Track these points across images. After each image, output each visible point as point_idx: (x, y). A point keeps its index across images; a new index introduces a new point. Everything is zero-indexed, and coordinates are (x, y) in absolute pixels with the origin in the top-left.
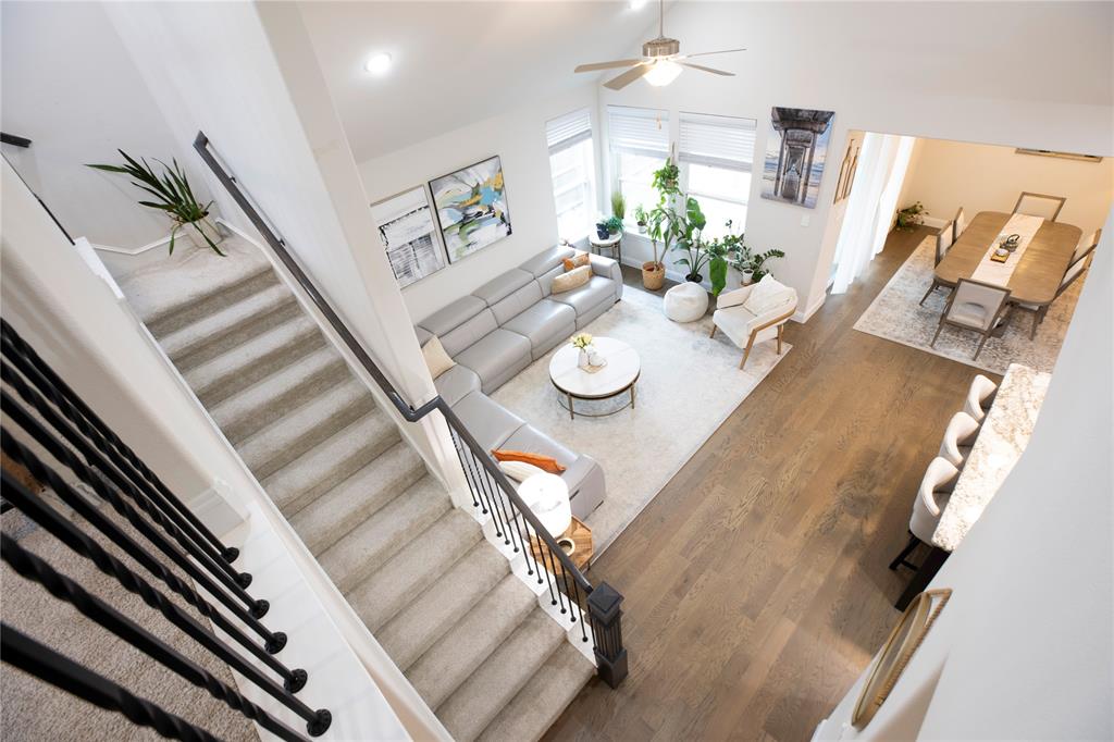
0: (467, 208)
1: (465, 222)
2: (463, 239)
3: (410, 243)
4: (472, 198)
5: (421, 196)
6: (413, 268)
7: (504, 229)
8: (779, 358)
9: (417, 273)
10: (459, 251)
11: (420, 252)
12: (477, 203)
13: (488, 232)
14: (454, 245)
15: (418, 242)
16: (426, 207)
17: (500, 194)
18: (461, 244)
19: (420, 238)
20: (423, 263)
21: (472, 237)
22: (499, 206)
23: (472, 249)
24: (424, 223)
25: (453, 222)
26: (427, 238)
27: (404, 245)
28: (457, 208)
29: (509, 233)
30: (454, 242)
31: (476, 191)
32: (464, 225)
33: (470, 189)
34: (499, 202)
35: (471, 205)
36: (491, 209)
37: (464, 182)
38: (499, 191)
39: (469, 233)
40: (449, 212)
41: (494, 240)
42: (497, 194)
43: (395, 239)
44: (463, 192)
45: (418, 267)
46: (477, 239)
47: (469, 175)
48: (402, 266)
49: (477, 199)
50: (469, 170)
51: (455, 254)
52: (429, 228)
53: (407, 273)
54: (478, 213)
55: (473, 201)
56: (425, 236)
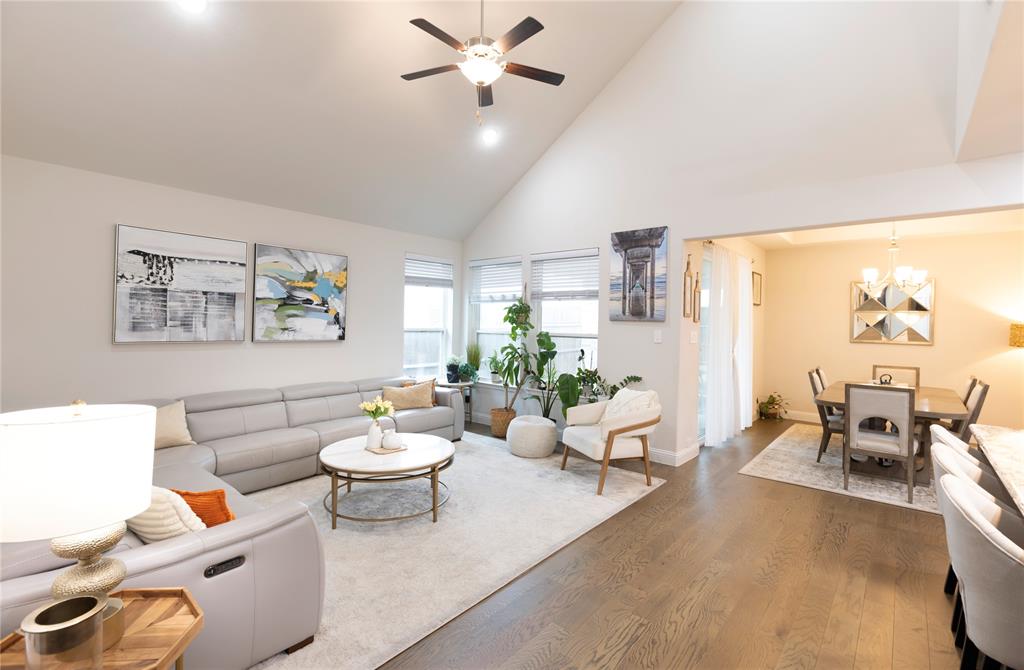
0: (295, 288)
1: (287, 302)
2: (280, 319)
3: (205, 293)
4: (304, 281)
5: (240, 252)
6: (197, 323)
7: (335, 331)
8: (649, 490)
9: (200, 332)
10: (269, 331)
11: (213, 310)
12: (310, 289)
13: (313, 326)
14: (265, 320)
15: (216, 296)
16: (241, 265)
17: (340, 293)
18: (274, 323)
19: (220, 294)
20: (213, 322)
21: (291, 322)
22: (336, 304)
23: (286, 336)
24: (235, 280)
25: (271, 295)
26: (231, 298)
27: (196, 292)
28: (283, 284)
29: (342, 338)
30: (266, 318)
31: (311, 276)
32: (285, 304)
33: (304, 271)
34: (336, 300)
35: (301, 288)
36: (324, 303)
37: (298, 262)
38: (340, 290)
39: (290, 316)
40: (269, 282)
41: (319, 338)
42: (335, 290)
43: (182, 279)
44: (296, 270)
45: (205, 325)
46: (297, 328)
47: (307, 257)
48: (181, 314)
49: (310, 284)
50: (310, 254)
51: (263, 331)
52: (238, 288)
53: (186, 324)
54: (308, 299)
55: (305, 285)
56: (228, 295)
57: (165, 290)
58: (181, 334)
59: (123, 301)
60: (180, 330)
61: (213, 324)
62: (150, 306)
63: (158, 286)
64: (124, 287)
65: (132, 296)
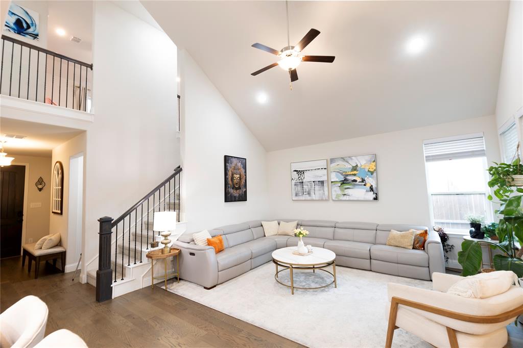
0: (347, 175)
1: (344, 182)
2: (342, 190)
3: (314, 182)
4: (351, 171)
5: (324, 163)
6: (312, 193)
7: (371, 195)
9: (314, 197)
10: (337, 196)
11: (317, 188)
12: (355, 175)
13: (358, 193)
14: (335, 191)
15: (317, 182)
16: (325, 169)
17: (372, 174)
18: (340, 192)
19: (319, 181)
21: (347, 191)
22: (370, 181)
23: (345, 198)
24: (322, 175)
25: (337, 180)
26: (322, 182)
27: (311, 182)
28: (342, 174)
29: (376, 199)
30: (336, 190)
31: (355, 168)
32: (344, 183)
33: (351, 167)
34: (370, 178)
35: (350, 175)
36: (363, 181)
37: (348, 162)
38: (372, 173)
39: (346, 189)
40: (336, 174)
41: (362, 199)
42: (369, 173)
43: (308, 177)
44: (347, 167)
45: (315, 194)
46: (350, 194)
47: (352, 159)
48: (307, 190)
49: (355, 172)
50: (353, 158)
51: (335, 196)
52: (324, 178)
53: (309, 194)
54: (354, 180)
55: (352, 173)
56: (321, 181)
57: (303, 182)
58: (308, 197)
59: (293, 186)
60: (307, 195)
61: (317, 193)
62: (299, 188)
63: (301, 181)
64: (294, 182)
65: (295, 185)
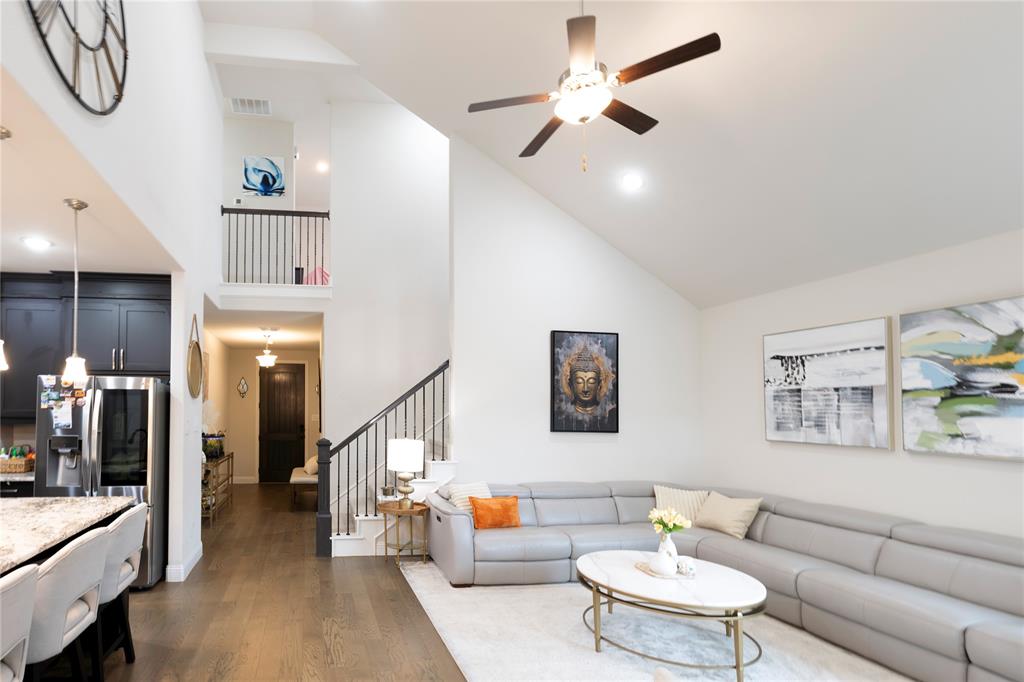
0: (972, 369)
1: (958, 391)
2: (943, 419)
3: (837, 390)
4: (992, 354)
5: (876, 332)
6: (830, 424)
9: (834, 434)
10: (926, 437)
11: (847, 408)
12: (1007, 367)
14: (918, 421)
15: (849, 392)
16: (881, 348)
18: (936, 426)
19: (853, 389)
20: (848, 424)
21: (965, 425)
23: (958, 447)
24: (871, 370)
25: (928, 384)
26: (868, 393)
27: (828, 389)
28: (947, 364)
30: (921, 420)
31: (1009, 343)
32: (953, 396)
33: (991, 337)
35: (986, 366)
39: (963, 415)
40: (922, 364)
43: (815, 376)
44: (975, 339)
45: (838, 427)
46: (983, 434)
47: (995, 310)
48: (814, 414)
49: (1009, 357)
50: (998, 305)
51: (916, 439)
52: (877, 379)
53: (819, 425)
54: (1004, 386)
55: (993, 360)
56: (863, 389)
57: (799, 390)
58: (815, 436)
59: (771, 403)
60: (814, 431)
61: (848, 423)
62: (788, 407)
63: (794, 387)
64: (771, 389)
65: (776, 398)
